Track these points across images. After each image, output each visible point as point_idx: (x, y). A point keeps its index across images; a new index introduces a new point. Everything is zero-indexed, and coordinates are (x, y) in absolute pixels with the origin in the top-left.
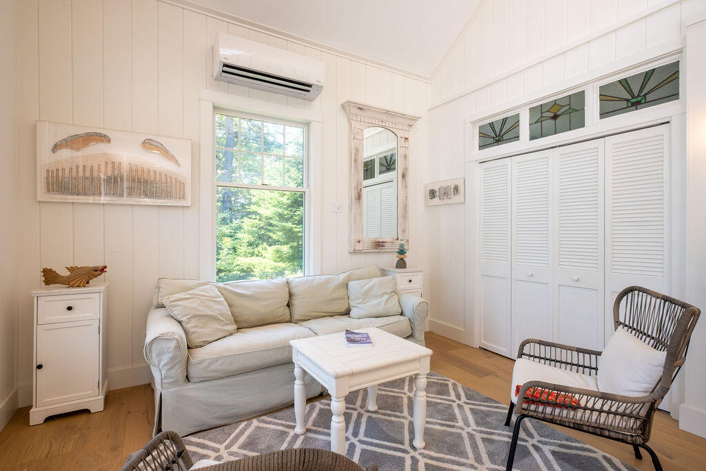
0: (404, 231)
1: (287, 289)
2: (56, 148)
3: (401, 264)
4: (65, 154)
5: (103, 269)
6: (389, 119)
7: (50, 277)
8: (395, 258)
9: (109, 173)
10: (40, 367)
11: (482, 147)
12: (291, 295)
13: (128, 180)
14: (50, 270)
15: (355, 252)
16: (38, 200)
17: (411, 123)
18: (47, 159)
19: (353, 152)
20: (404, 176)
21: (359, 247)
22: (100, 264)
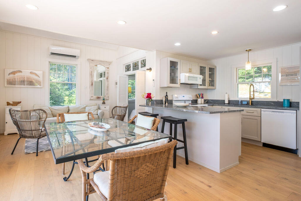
0: (107, 94)
1: (68, 108)
2: (9, 74)
3: (104, 103)
4: (12, 76)
5: (20, 102)
6: (102, 62)
7: (8, 104)
8: (102, 101)
9: (22, 80)
10: (7, 123)
11: (126, 71)
12: (69, 110)
13: (26, 81)
14: (8, 102)
15: (91, 100)
16: (5, 86)
17: (110, 63)
18: (7, 77)
19: (90, 73)
20: (107, 79)
21: (92, 98)
22: (20, 101)
